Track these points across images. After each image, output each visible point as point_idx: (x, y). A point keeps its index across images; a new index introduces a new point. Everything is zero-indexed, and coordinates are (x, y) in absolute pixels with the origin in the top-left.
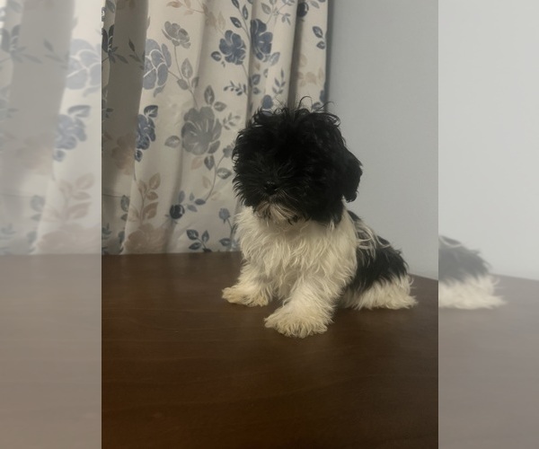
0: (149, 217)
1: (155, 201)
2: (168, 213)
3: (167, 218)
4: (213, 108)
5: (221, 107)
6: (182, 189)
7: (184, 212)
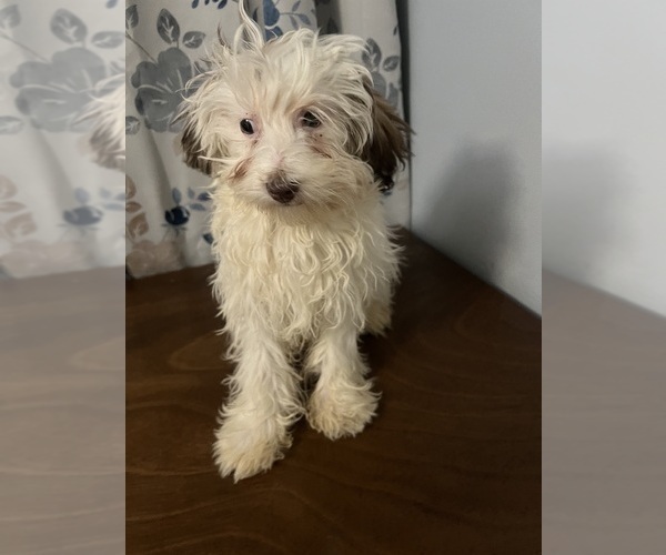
0: (141, 233)
1: (139, 212)
2: (165, 222)
3: (165, 229)
4: (182, 47)
5: (195, 39)
6: (173, 185)
7: (188, 213)
